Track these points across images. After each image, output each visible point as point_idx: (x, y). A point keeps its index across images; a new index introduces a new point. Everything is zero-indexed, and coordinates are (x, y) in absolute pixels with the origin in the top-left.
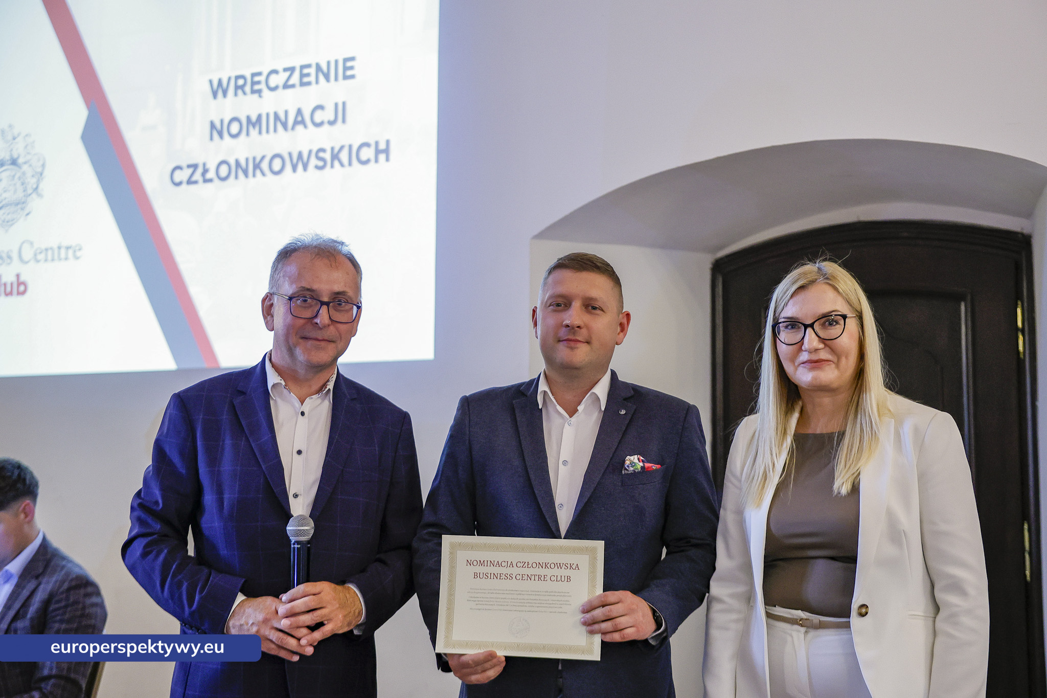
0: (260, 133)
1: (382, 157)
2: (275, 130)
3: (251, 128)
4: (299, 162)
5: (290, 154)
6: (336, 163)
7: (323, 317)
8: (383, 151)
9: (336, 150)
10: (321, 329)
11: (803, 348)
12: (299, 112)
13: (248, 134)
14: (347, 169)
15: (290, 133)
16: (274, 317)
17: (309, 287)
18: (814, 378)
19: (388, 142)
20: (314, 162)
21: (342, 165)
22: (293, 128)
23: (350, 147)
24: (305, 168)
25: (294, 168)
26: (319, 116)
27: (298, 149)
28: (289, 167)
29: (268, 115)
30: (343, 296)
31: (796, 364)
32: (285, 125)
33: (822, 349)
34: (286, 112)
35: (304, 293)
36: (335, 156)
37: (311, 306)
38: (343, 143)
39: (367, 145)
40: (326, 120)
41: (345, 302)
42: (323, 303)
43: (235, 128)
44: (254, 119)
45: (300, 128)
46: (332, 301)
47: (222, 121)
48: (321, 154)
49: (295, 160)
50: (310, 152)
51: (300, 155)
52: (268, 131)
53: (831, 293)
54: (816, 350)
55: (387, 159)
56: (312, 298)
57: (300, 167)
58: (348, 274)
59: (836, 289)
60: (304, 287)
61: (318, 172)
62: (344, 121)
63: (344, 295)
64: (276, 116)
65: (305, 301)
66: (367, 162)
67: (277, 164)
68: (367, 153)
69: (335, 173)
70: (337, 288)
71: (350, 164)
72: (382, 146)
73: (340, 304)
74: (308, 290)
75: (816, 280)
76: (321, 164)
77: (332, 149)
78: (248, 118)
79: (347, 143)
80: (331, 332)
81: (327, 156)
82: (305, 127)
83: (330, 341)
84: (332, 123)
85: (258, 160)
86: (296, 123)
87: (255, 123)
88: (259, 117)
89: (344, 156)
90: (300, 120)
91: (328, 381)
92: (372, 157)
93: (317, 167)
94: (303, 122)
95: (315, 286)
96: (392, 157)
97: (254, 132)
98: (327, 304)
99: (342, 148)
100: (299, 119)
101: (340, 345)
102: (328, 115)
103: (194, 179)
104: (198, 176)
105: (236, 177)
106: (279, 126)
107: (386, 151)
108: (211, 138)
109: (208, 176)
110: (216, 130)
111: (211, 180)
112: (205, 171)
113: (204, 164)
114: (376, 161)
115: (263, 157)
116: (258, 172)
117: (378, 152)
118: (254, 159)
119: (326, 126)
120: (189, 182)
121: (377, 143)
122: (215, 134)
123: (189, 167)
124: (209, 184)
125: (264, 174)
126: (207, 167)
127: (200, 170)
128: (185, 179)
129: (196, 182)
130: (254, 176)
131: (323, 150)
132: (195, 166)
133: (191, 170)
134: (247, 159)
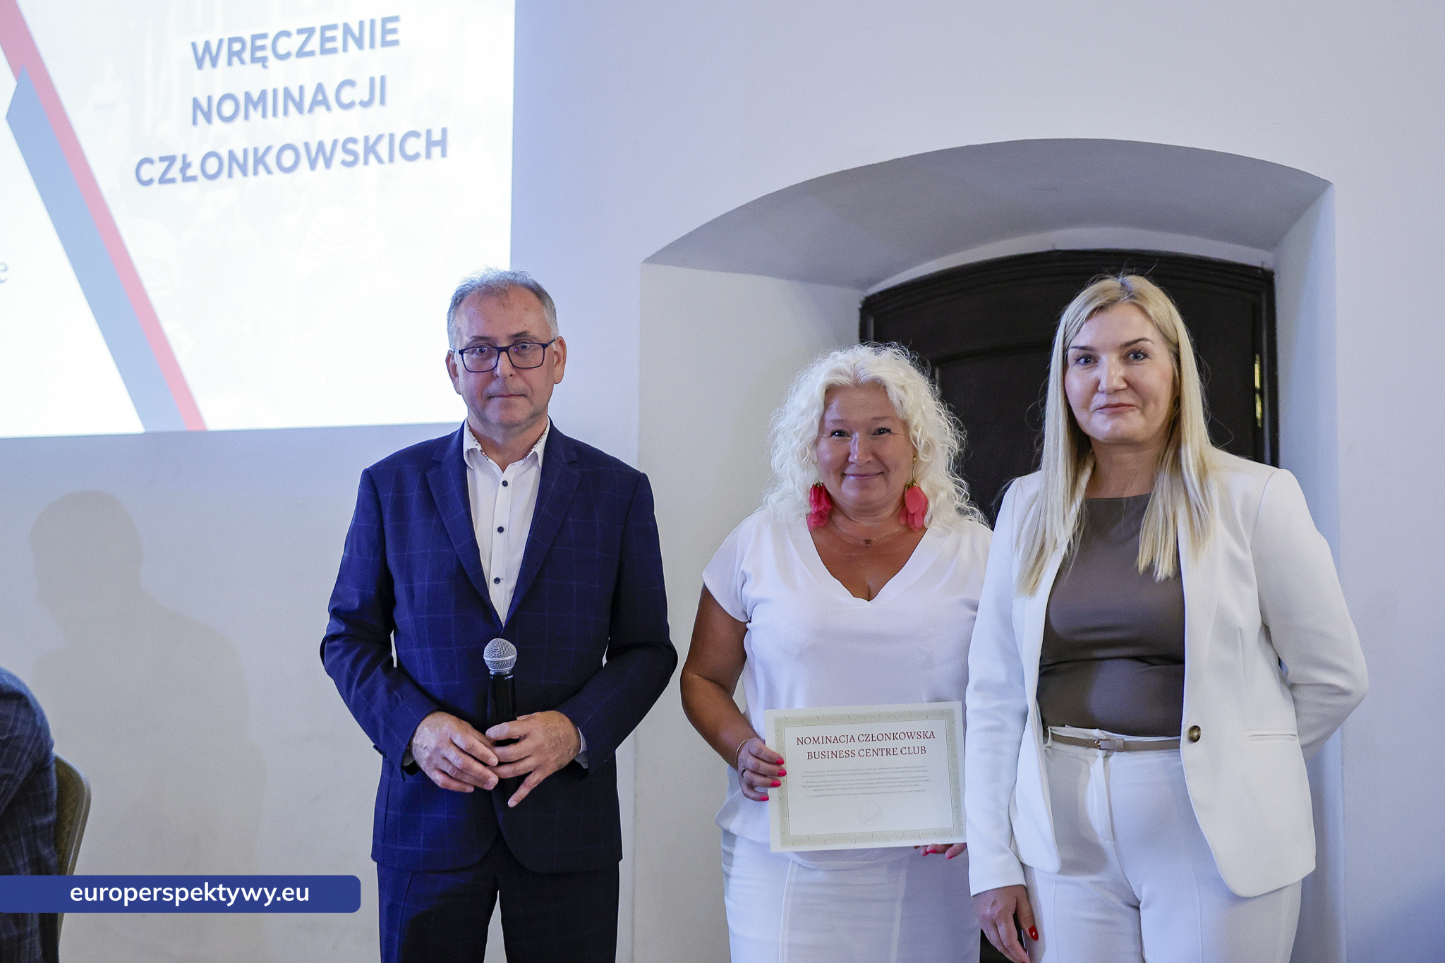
0: (264, 115)
1: (436, 151)
2: (286, 113)
3: (251, 108)
4: (320, 155)
5: (307, 145)
6: (372, 158)
7: (504, 365)
8: (438, 143)
9: (371, 141)
11: (1099, 388)
12: (320, 88)
13: (247, 117)
14: (387, 165)
15: (307, 116)
18: (1114, 428)
19: (444, 131)
20: (340, 155)
21: (380, 161)
22: (311, 110)
23: (392, 136)
24: (328, 164)
25: (313, 165)
26: (347, 95)
27: (319, 139)
28: (304, 162)
29: (275, 91)
30: (527, 338)
31: (1091, 409)
32: (299, 106)
33: (1123, 390)
34: (301, 89)
35: (476, 343)
36: (370, 149)
38: (381, 133)
39: (416, 134)
40: (357, 101)
41: (529, 343)
42: (501, 350)
43: (228, 108)
44: (255, 97)
45: (320, 110)
46: (511, 345)
47: (210, 99)
48: (351, 146)
49: (313, 153)
50: (335, 142)
51: (321, 146)
52: (275, 114)
53: (1137, 318)
54: (1116, 391)
55: (444, 154)
56: (489, 346)
57: (321, 162)
58: (528, 311)
59: (1143, 311)
61: (346, 170)
62: (383, 102)
64: (287, 93)
65: (483, 351)
66: (416, 157)
67: (288, 159)
68: (414, 146)
69: (370, 171)
70: (514, 329)
71: (391, 160)
72: (437, 136)
73: (524, 348)
74: (481, 338)
75: (1119, 298)
76: (350, 158)
77: (367, 139)
78: (248, 95)
79: (387, 132)
81: (359, 148)
82: (329, 108)
83: (520, 396)
84: (365, 104)
85: (260, 153)
86: (315, 103)
87: (256, 102)
88: (264, 93)
89: (383, 149)
90: (320, 99)
91: (536, 443)
92: (423, 152)
93: (344, 163)
94: (325, 102)
96: (449, 151)
97: (255, 115)
98: (507, 350)
99: (380, 137)
100: (320, 97)
102: (361, 93)
103: (169, 176)
104: (175, 172)
105: (230, 175)
106: (291, 107)
107: (443, 143)
108: (195, 122)
109: (190, 173)
110: (202, 111)
111: (194, 179)
112: (186, 166)
113: (184, 157)
114: (428, 156)
115: (269, 149)
116: (261, 168)
117: (430, 144)
118: (256, 150)
119: (358, 108)
120: (163, 180)
121: (429, 132)
122: (200, 116)
123: (162, 159)
124: (190, 184)
125: (269, 171)
126: (188, 161)
127: (178, 164)
128: (157, 177)
129: (173, 181)
130: (255, 173)
131: (354, 141)
132: (171, 160)
133: (165, 164)
134: (245, 151)
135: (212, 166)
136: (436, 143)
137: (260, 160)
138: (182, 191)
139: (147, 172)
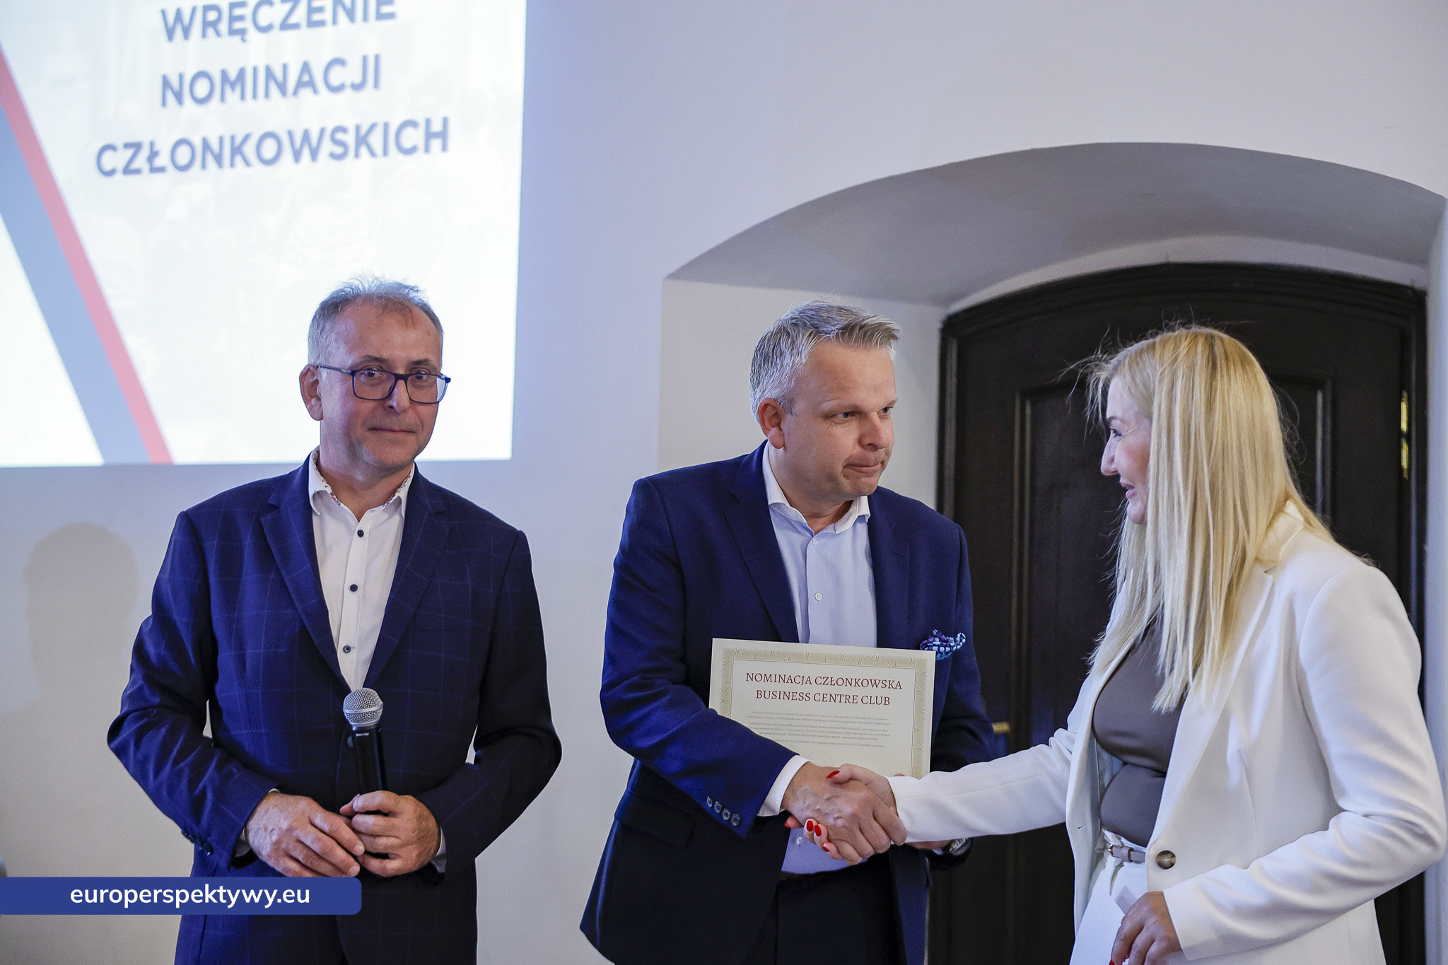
0: (243, 97)
1: (436, 144)
2: (267, 95)
3: (228, 89)
4: (305, 146)
5: (290, 134)
6: (364, 150)
7: (401, 395)
8: (438, 135)
9: (363, 131)
10: (396, 413)
12: (306, 68)
13: (223, 99)
14: (381, 160)
15: (290, 99)
16: (322, 399)
17: (377, 355)
19: (445, 121)
20: (327, 147)
21: (373, 154)
22: (295, 93)
23: (386, 126)
24: (314, 155)
25: (297, 156)
26: (336, 76)
27: (305, 126)
28: (288, 154)
29: (255, 70)
30: (426, 367)
32: (282, 88)
34: (285, 67)
35: (367, 364)
36: (362, 140)
37: (381, 382)
38: (374, 120)
39: (412, 124)
40: (348, 83)
41: (426, 374)
42: (398, 377)
43: (202, 88)
44: (233, 75)
45: (306, 93)
46: (409, 373)
47: (181, 77)
48: (340, 136)
49: (298, 143)
50: (323, 131)
51: (306, 136)
52: (255, 96)
55: (444, 148)
56: (381, 370)
57: (306, 154)
58: (429, 334)
60: (368, 356)
61: (334, 163)
62: (377, 84)
63: (427, 365)
64: (269, 73)
65: (371, 375)
66: (413, 150)
67: (269, 149)
68: (412, 137)
69: (361, 167)
70: (416, 355)
71: (385, 153)
72: (436, 127)
73: (420, 378)
74: (376, 359)
76: (339, 150)
77: (358, 128)
78: (224, 74)
79: (381, 121)
80: (410, 419)
81: (350, 139)
82: (315, 91)
83: (409, 432)
84: (357, 87)
85: (238, 141)
86: (300, 85)
87: (234, 82)
88: (242, 71)
89: (376, 140)
90: (306, 81)
91: (399, 486)
92: (421, 144)
93: (333, 156)
94: (311, 84)
95: (385, 354)
96: (451, 144)
97: (233, 96)
98: (404, 378)
99: (373, 126)
100: (306, 78)
101: (422, 437)
102: (353, 74)
103: (135, 166)
104: (141, 162)
105: (204, 166)
106: (274, 89)
107: (443, 135)
108: (164, 103)
109: (159, 162)
110: (172, 90)
111: (162, 170)
112: (153, 155)
113: (152, 144)
114: (427, 149)
115: (247, 137)
116: (238, 159)
117: (429, 136)
118: (233, 138)
119: (348, 92)
120: (128, 171)
121: (428, 122)
122: (170, 98)
123: (127, 146)
124: (158, 176)
125: (247, 163)
126: (156, 148)
127: (145, 153)
128: (121, 165)
129: (138, 171)
130: (232, 164)
131: (343, 129)
132: (137, 147)
133: (130, 152)
134: (221, 139)
135: (183, 155)
136: (436, 135)
137: (237, 150)
138: (147, 184)
139: (110, 160)
